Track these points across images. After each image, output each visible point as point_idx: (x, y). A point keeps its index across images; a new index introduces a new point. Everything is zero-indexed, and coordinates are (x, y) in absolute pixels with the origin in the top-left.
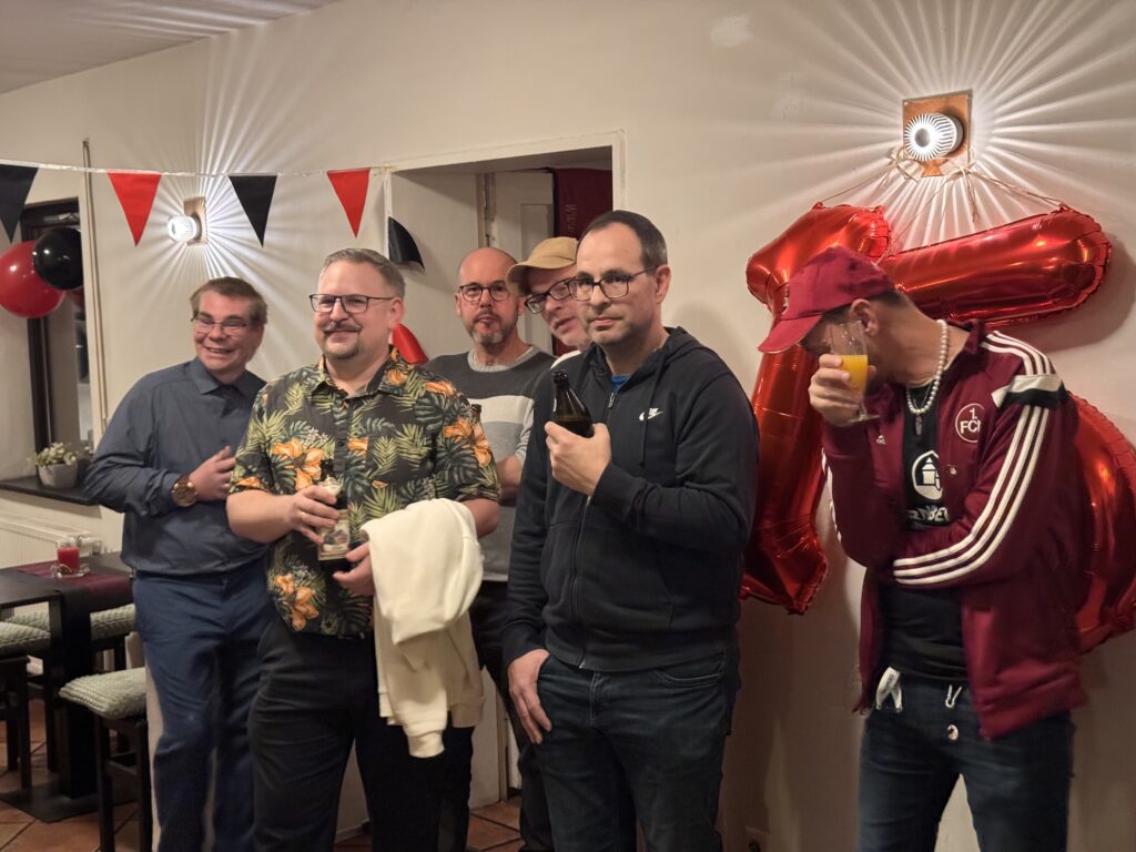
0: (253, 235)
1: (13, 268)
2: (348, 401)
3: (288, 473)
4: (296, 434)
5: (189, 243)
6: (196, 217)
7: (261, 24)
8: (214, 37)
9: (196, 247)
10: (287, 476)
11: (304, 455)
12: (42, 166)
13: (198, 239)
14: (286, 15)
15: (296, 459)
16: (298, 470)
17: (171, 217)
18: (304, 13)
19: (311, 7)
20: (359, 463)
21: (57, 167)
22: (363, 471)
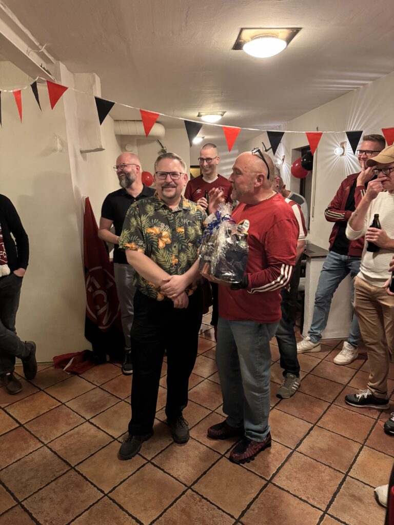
0: (352, 152)
1: (297, 165)
2: (173, 213)
3: (154, 240)
4: (155, 224)
5: (341, 156)
6: (343, 148)
7: (369, 82)
8: (355, 90)
9: (343, 157)
10: (153, 241)
11: (161, 233)
12: (286, 132)
13: (343, 154)
14: (379, 78)
15: (158, 235)
16: (159, 239)
17: (336, 147)
18: (385, 76)
19: (387, 73)
20: (182, 237)
21: (290, 132)
22: (184, 239)
